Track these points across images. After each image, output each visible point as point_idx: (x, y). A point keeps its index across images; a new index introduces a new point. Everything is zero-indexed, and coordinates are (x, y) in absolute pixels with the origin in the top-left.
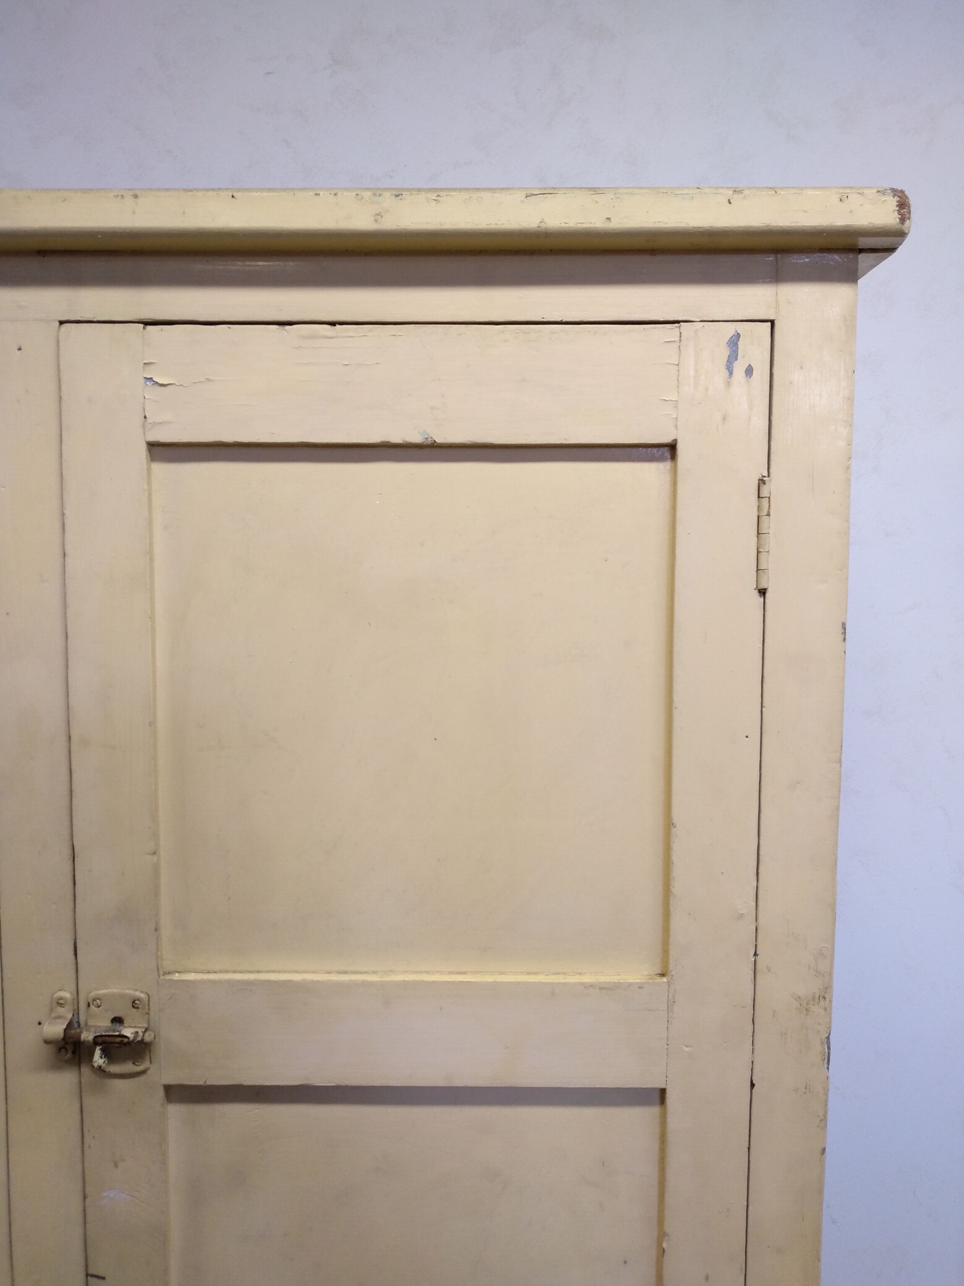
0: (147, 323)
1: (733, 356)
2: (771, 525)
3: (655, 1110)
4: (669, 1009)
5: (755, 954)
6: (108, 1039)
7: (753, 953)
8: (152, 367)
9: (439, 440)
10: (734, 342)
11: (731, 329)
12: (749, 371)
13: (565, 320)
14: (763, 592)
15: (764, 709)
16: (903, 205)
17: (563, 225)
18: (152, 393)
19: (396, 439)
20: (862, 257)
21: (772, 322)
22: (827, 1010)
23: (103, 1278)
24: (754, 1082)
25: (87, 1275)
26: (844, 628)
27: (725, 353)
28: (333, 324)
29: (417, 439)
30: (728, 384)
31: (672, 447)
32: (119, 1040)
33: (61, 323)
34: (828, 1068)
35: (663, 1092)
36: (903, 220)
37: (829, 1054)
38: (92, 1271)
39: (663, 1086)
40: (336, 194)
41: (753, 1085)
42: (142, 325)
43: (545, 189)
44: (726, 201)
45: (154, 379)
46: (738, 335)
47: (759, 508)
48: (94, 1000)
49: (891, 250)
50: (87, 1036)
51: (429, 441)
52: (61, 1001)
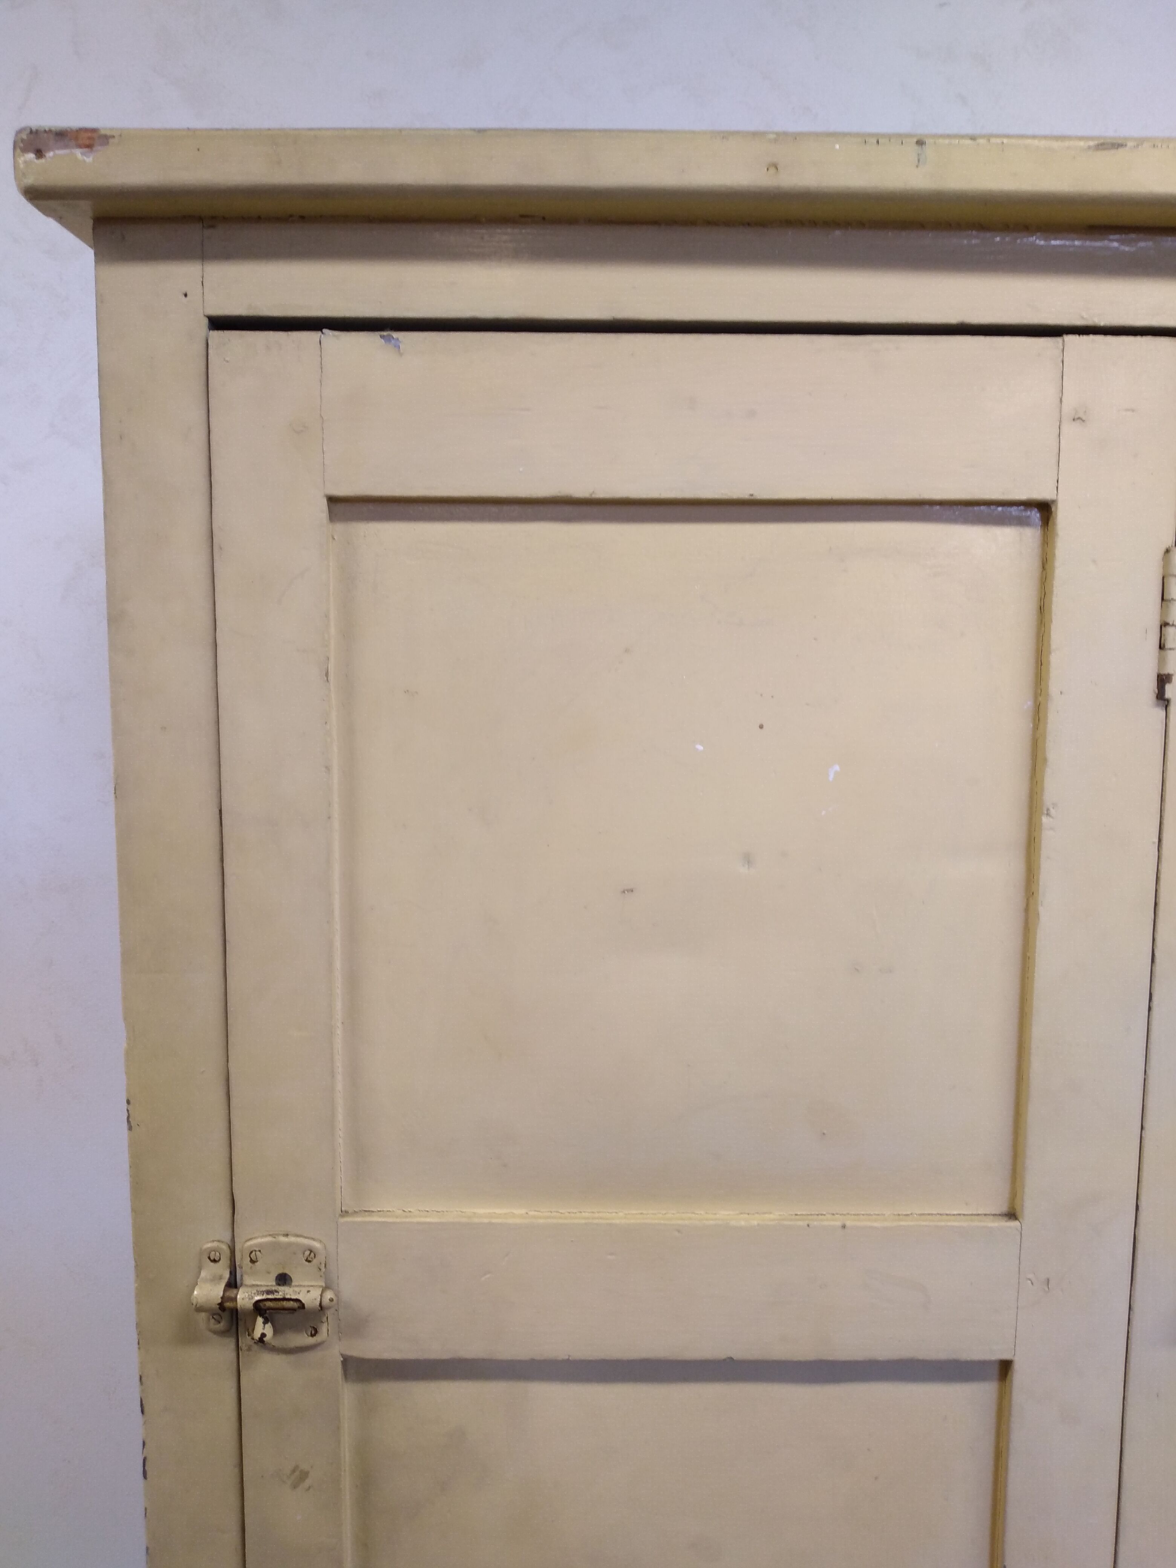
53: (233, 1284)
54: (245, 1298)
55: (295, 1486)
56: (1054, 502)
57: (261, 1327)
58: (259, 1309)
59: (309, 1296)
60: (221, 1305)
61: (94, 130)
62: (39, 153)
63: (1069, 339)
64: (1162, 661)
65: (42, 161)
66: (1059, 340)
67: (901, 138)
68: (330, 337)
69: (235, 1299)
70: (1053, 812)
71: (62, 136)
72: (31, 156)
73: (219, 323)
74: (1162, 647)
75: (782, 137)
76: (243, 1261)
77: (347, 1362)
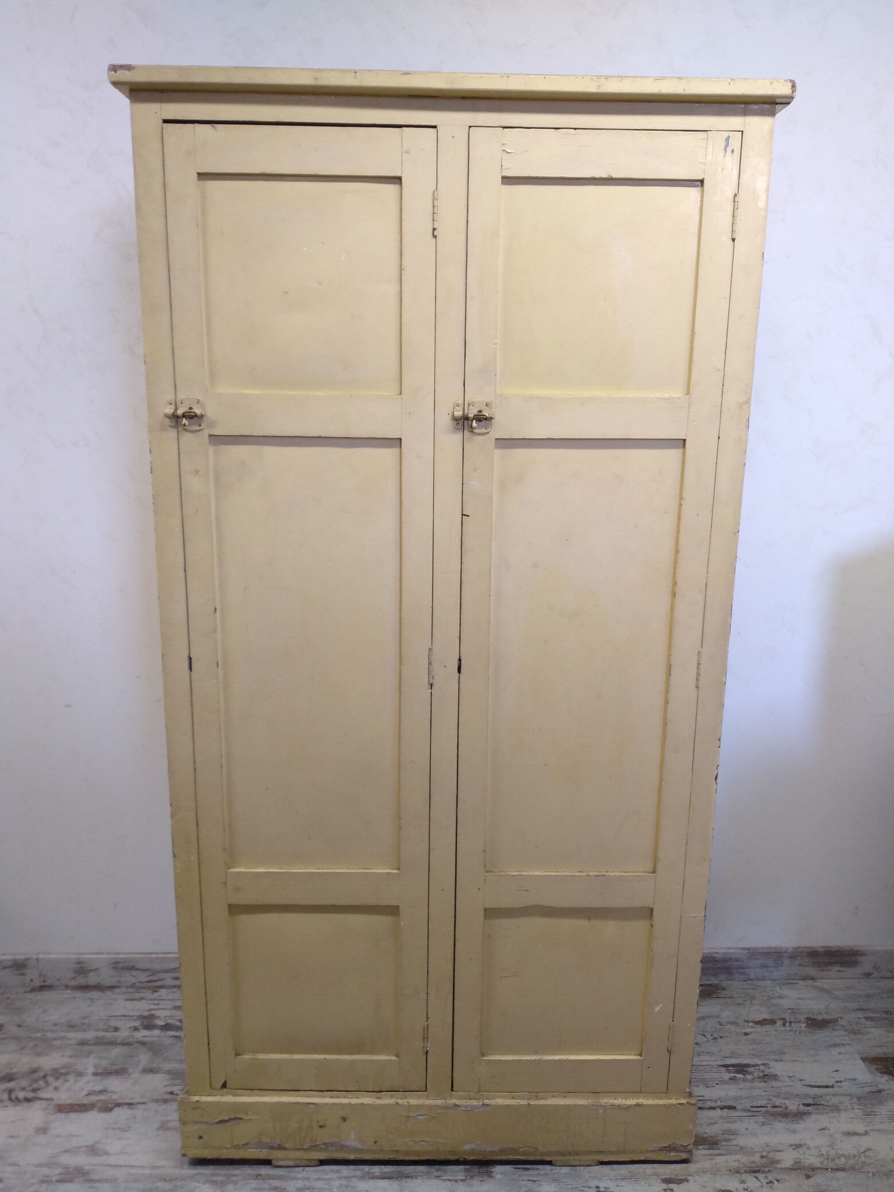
0: (504, 128)
1: (727, 145)
2: (739, 213)
3: (680, 451)
4: (689, 407)
5: (723, 385)
6: (478, 416)
7: (722, 384)
8: (506, 145)
9: (614, 176)
10: (728, 139)
11: (726, 134)
12: (733, 151)
13: (664, 129)
14: (733, 240)
15: (732, 287)
16: (794, 86)
17: (668, 92)
18: (505, 156)
19: (597, 176)
20: (777, 106)
21: (742, 132)
22: (749, 407)
23: (469, 516)
24: (720, 436)
25: (463, 515)
26: (763, 255)
27: (723, 144)
28: (575, 129)
29: (605, 175)
30: (725, 156)
31: (702, 182)
32: (482, 417)
33: (470, 127)
34: (748, 431)
35: (684, 440)
36: (793, 92)
37: (749, 425)
38: (463, 513)
39: (685, 438)
40: (583, 78)
41: (719, 438)
42: (502, 128)
43: (661, 77)
44: (728, 84)
45: (506, 150)
46: (729, 137)
47: (734, 206)
48: (472, 403)
49: (788, 103)
50: (471, 416)
51: (610, 177)
52: (458, 404)
53: (176, 409)
54: (180, 412)
55: (196, 475)
56: (401, 177)
57: (184, 421)
58: (184, 416)
59: (198, 411)
60: (173, 414)
61: (131, 65)
62: (116, 72)
63: (403, 128)
64: (433, 224)
65: (116, 74)
66: (401, 129)
67: (350, 71)
68: (197, 125)
69: (177, 412)
70: (405, 269)
71: (122, 67)
72: (113, 72)
73: (166, 121)
74: (433, 220)
75: (319, 70)
76: (179, 403)
77: (210, 436)
